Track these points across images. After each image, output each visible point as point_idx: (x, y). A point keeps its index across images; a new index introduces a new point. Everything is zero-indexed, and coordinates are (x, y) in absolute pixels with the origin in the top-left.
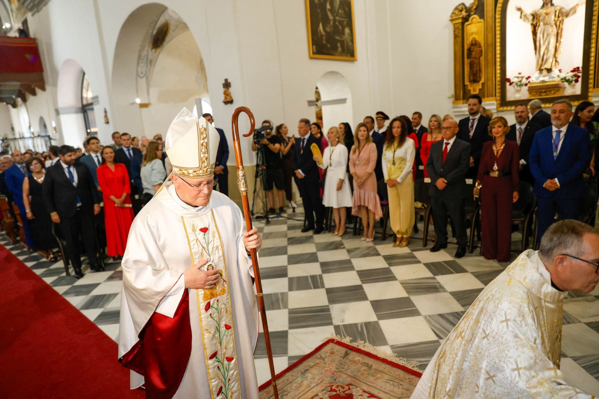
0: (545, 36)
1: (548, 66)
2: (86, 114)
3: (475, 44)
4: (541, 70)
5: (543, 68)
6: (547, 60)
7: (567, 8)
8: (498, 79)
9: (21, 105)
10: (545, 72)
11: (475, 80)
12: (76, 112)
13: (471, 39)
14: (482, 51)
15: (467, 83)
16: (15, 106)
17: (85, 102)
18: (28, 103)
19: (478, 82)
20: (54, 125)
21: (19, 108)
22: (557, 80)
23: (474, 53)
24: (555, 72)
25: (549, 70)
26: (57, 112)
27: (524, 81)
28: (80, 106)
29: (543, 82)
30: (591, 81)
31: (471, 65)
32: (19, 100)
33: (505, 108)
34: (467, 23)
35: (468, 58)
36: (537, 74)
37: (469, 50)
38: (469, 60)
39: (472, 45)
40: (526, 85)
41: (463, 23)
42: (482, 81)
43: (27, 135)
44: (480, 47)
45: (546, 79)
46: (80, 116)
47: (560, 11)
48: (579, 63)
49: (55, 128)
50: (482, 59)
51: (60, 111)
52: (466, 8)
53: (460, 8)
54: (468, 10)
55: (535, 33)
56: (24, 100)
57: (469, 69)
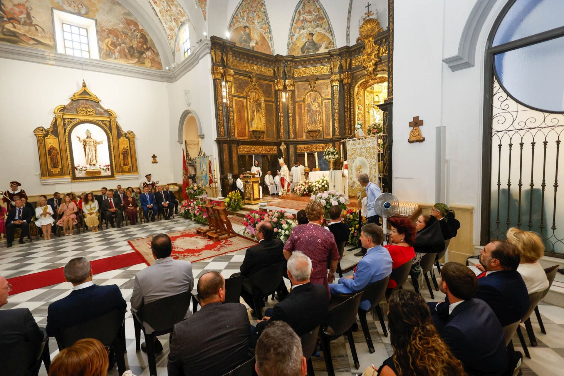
0: (91, 151)
1: (94, 163)
3: (52, 148)
4: (90, 165)
5: (92, 163)
6: (93, 161)
7: (98, 141)
8: (70, 167)
10: (92, 165)
11: (55, 166)
13: (50, 146)
14: (58, 152)
15: (49, 167)
19: (58, 167)
22: (99, 169)
23: (52, 153)
24: (97, 166)
25: (94, 165)
27: (84, 169)
29: (93, 169)
30: (115, 170)
31: (52, 159)
33: (76, 181)
34: (46, 138)
35: (49, 155)
36: (88, 166)
37: (49, 151)
38: (50, 156)
39: (51, 149)
40: (85, 170)
41: (44, 137)
42: (60, 167)
44: (56, 150)
45: (94, 168)
47: (96, 141)
48: (108, 163)
50: (59, 157)
52: (45, 129)
53: (41, 129)
54: (47, 131)
55: (85, 148)
57: (50, 161)
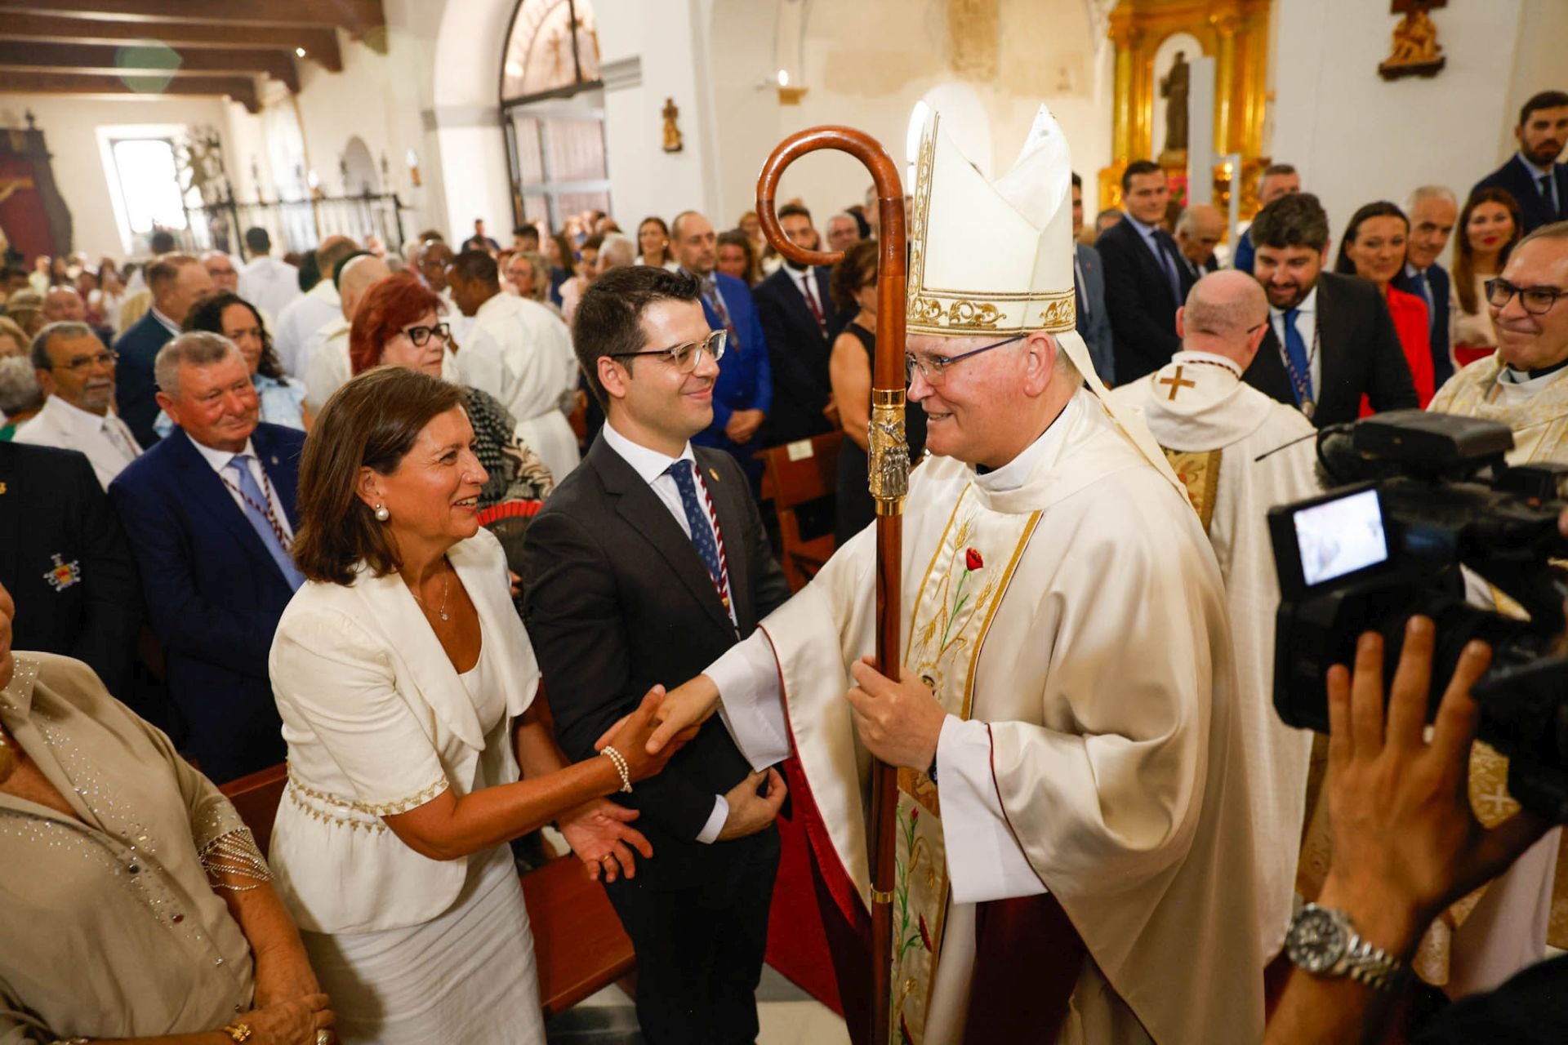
2: (509, 129)
9: (276, 105)
12: (483, 123)
16: (254, 107)
17: (511, 93)
18: (303, 98)
20: (411, 160)
21: (267, 113)
26: (430, 120)
28: (495, 103)
32: (273, 90)
43: (292, 194)
46: (493, 135)
49: (415, 172)
51: (440, 117)
56: (294, 87)
